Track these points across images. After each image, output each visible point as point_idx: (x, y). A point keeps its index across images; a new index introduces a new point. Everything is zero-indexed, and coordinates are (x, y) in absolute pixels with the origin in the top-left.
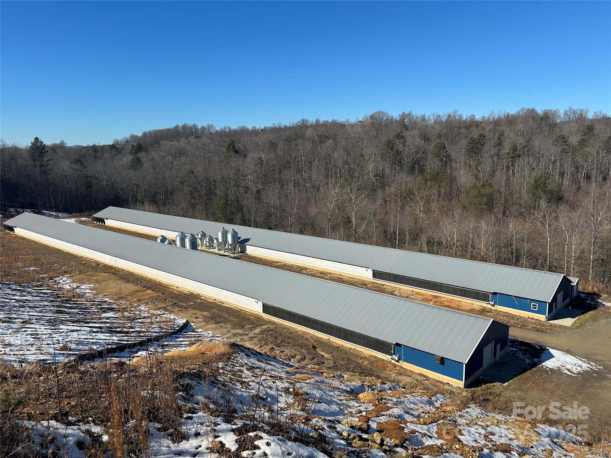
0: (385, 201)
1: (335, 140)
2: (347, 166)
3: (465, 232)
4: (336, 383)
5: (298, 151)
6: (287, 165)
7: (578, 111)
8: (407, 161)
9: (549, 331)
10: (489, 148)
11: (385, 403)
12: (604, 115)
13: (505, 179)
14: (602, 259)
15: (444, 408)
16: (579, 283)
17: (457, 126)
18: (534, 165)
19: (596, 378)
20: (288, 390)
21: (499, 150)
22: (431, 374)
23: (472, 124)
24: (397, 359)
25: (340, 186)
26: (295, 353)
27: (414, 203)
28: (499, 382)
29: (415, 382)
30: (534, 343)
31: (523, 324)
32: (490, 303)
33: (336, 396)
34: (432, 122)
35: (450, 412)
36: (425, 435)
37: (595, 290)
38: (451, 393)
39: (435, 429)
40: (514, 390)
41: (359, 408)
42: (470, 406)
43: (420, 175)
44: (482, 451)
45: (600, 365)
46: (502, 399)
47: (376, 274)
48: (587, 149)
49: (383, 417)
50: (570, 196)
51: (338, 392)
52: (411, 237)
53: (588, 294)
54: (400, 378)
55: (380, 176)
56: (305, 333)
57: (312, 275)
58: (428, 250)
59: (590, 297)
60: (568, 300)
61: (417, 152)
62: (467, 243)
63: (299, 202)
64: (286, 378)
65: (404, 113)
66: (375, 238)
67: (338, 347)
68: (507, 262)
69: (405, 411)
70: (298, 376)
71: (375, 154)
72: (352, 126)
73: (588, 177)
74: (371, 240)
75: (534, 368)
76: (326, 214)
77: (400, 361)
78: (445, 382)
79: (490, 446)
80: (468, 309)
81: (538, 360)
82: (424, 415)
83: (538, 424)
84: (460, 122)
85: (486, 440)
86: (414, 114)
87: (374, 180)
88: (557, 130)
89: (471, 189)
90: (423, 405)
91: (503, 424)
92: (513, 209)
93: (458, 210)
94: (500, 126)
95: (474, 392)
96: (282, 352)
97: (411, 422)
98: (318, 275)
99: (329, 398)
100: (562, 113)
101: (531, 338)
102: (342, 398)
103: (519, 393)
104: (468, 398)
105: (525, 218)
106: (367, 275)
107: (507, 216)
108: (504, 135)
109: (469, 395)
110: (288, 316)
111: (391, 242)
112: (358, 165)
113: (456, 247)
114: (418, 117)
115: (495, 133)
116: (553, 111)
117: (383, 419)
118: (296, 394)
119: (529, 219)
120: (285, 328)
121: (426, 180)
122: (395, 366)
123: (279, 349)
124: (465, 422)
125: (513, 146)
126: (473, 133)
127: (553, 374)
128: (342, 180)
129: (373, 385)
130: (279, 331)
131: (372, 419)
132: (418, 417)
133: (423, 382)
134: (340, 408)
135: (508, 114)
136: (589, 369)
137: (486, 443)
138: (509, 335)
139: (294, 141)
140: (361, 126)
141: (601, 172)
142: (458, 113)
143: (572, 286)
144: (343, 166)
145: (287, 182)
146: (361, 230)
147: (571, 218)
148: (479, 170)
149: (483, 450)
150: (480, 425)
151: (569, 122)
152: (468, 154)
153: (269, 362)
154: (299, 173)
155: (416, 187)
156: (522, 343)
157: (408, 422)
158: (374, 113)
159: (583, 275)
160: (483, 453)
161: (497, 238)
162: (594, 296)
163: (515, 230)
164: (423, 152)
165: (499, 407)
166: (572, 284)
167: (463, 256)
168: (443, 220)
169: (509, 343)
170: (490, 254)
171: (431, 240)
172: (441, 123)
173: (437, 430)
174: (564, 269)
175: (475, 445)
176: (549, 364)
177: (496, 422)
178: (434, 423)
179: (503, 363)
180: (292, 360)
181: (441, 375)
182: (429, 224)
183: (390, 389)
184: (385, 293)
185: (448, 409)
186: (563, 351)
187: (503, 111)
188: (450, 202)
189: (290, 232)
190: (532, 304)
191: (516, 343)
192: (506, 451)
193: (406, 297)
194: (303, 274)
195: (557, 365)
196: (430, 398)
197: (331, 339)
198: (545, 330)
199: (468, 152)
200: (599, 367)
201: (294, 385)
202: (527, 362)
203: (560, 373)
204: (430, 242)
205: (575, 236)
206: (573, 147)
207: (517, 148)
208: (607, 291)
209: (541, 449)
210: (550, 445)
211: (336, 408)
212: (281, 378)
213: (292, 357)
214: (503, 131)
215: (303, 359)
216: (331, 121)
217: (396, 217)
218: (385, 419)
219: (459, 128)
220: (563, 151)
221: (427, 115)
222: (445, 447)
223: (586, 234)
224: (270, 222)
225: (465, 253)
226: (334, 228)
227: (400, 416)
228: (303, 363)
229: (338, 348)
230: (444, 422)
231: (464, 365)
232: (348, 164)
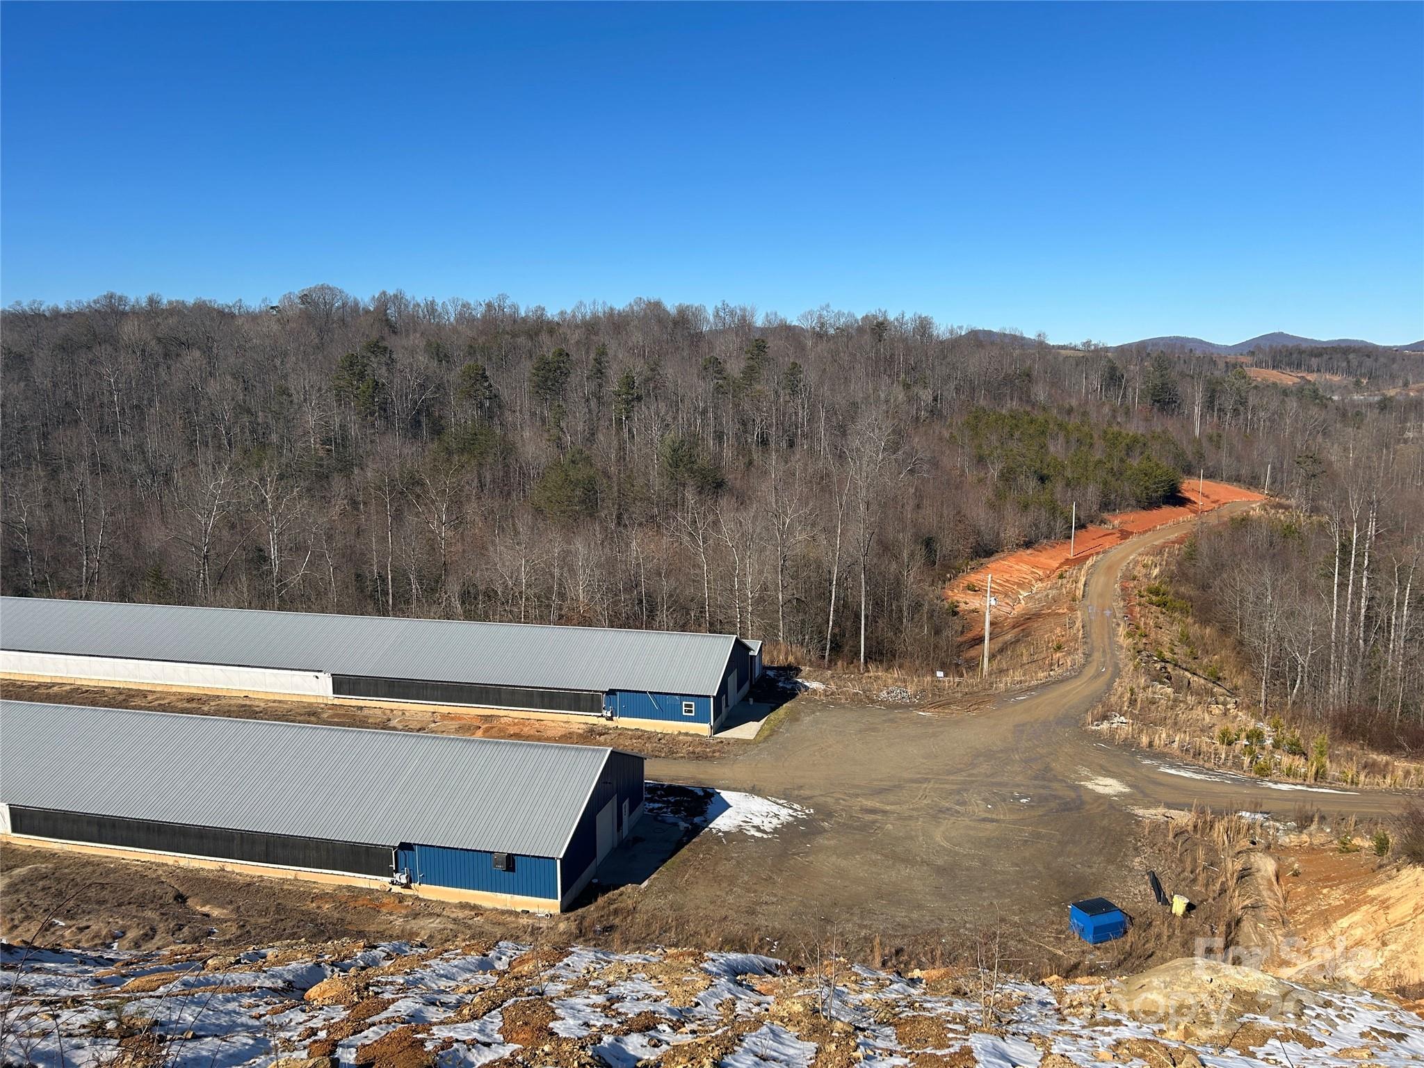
0: (354, 503)
1: (207, 351)
2: (245, 419)
3: (542, 565)
4: (243, 976)
5: (101, 379)
6: (67, 416)
7: (738, 311)
8: (400, 407)
9: (717, 754)
10: (579, 382)
11: (377, 993)
12: (781, 320)
13: (616, 447)
14: (797, 599)
15: (516, 970)
16: (763, 649)
17: (507, 329)
18: (669, 419)
19: (804, 834)
20: (99, 1028)
21: (600, 386)
22: (484, 898)
23: (539, 327)
24: (404, 881)
25: (230, 469)
26: (122, 926)
27: (425, 505)
28: (632, 884)
29: (451, 926)
30: (693, 785)
31: (669, 748)
32: (604, 714)
33: (245, 1010)
34: (452, 319)
35: (530, 975)
36: (474, 1043)
37: (791, 659)
38: (535, 931)
39: (498, 1022)
40: (662, 893)
41: (310, 1024)
42: (573, 949)
43: (433, 439)
44: (600, 1043)
45: (808, 808)
46: (639, 918)
47: (342, 684)
48: (759, 387)
49: (374, 1028)
50: (736, 479)
51: (250, 997)
52: (423, 584)
53: (778, 668)
54: (414, 925)
55: (337, 443)
56: (148, 866)
57: (163, 708)
58: (464, 612)
59: (783, 676)
60: (746, 686)
61: (423, 387)
62: (550, 589)
63: (112, 514)
64: (94, 996)
65: (384, 293)
66: (333, 597)
67: (249, 885)
68: (631, 621)
69: (427, 1000)
70: (131, 983)
71: (320, 389)
72: (254, 318)
73: (764, 442)
74: (324, 602)
75: (695, 837)
76: (196, 543)
77: (412, 885)
78: (519, 910)
79: (615, 1025)
80: (560, 734)
81: (702, 818)
82: (471, 996)
83: (706, 954)
84: (515, 321)
85: (607, 1016)
86: (408, 296)
87: (321, 453)
88: (704, 347)
89: (548, 469)
90: (468, 976)
91: (640, 972)
92: (637, 510)
93: (526, 516)
94: (596, 334)
95: (583, 918)
96: (81, 930)
97: (442, 1023)
98: (180, 705)
99: (224, 1020)
100: (710, 313)
101: (685, 774)
102: (261, 1010)
103: (670, 897)
104: (571, 934)
105: (659, 527)
106: (318, 688)
107: (625, 526)
108: (607, 355)
109: (573, 926)
110: (95, 829)
111: (376, 601)
112: (277, 416)
113: (527, 599)
114: (419, 305)
115: (589, 348)
116: (694, 309)
117: (371, 1035)
118: (126, 1033)
119: (667, 529)
120: (88, 863)
121: (449, 452)
122: (401, 898)
123: (71, 923)
124: (563, 988)
125: (627, 377)
126: (544, 346)
127: (729, 842)
128: (236, 455)
129: (345, 957)
130: (70, 874)
131: (345, 1041)
132: (459, 1005)
133: (470, 922)
134: (255, 1039)
135: (612, 309)
136: (791, 819)
137: (608, 1022)
138: (645, 777)
139: (84, 350)
140: (279, 320)
141: (785, 431)
142: (508, 302)
143: (752, 657)
144: (236, 416)
145: (69, 461)
146: (294, 579)
147: (741, 522)
148: (562, 429)
149: (600, 1040)
150: (595, 987)
151: (723, 332)
152: (537, 392)
153: (38, 965)
154: (106, 437)
155: (428, 467)
156: (673, 790)
157: (435, 1024)
158: (310, 290)
159: (768, 635)
160: (602, 1046)
161: (610, 573)
162: (790, 671)
163: (642, 553)
164: (438, 388)
165: (633, 939)
166: (751, 653)
167: (542, 620)
168: (493, 542)
169: (646, 795)
170: (598, 608)
171: (471, 589)
172: (471, 320)
173: (502, 1024)
174: (735, 625)
175: (585, 1033)
176: (723, 823)
177: (625, 970)
178: (494, 1009)
179: (637, 840)
180: (115, 945)
181: (509, 896)
182: (464, 551)
183: (389, 957)
184: (368, 728)
185: (526, 968)
186: (746, 792)
187: (601, 302)
188: (507, 501)
189: (88, 598)
190: (684, 703)
191: (659, 793)
192: (648, 1028)
193: (419, 730)
194: (134, 708)
195: (737, 823)
196: (485, 955)
197: (229, 868)
198: (711, 754)
199: (537, 389)
200: (807, 811)
201: (119, 1011)
202: (682, 829)
203: (742, 837)
204: (469, 592)
205: (750, 557)
206: (734, 382)
207: (634, 382)
208: (810, 660)
209: (713, 1003)
210: (730, 991)
211: (245, 1040)
212: (77, 1001)
213: (115, 938)
214: (604, 345)
215: (149, 936)
216: (192, 301)
217: (385, 539)
218: (378, 1033)
219: (514, 335)
220: (718, 388)
221: (439, 302)
222: (520, 1058)
223: (768, 553)
224: (19, 575)
225: (546, 612)
226: (221, 578)
227: (414, 1017)
228: (150, 946)
229: (249, 887)
230: (517, 1001)
231: (559, 862)
232: (249, 411)
